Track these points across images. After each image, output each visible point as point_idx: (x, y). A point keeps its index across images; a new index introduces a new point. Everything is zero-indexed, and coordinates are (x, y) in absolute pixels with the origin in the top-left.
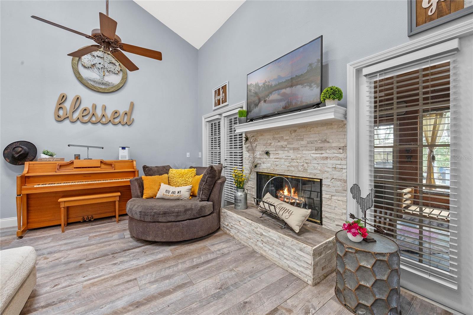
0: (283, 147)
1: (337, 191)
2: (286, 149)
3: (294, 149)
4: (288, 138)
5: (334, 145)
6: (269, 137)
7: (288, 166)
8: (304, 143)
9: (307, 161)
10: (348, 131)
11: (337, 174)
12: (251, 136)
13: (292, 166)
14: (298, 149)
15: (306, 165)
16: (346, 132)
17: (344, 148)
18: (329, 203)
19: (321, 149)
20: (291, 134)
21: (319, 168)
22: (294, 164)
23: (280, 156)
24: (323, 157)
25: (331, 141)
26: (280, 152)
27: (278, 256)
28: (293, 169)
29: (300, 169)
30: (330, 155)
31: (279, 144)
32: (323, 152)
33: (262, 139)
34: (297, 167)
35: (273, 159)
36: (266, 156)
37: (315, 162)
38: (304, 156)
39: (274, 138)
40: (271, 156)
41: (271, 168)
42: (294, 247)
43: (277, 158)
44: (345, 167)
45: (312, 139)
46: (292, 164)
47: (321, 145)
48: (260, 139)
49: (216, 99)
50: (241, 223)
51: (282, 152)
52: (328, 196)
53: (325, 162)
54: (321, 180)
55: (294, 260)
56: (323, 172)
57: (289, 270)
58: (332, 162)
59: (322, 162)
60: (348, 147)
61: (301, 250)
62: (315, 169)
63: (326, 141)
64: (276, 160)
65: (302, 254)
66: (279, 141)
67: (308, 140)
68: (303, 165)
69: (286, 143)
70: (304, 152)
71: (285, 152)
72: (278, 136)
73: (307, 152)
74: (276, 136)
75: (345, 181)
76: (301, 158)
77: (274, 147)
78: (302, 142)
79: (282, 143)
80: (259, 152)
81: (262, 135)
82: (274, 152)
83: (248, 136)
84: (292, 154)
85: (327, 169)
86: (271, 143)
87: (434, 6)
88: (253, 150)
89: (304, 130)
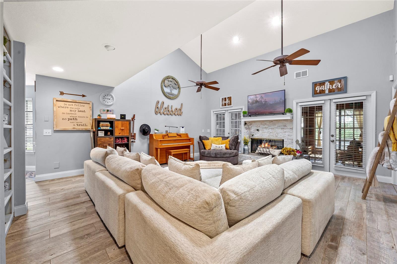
0: (266, 128)
1: (289, 143)
2: (268, 128)
3: (271, 128)
4: (269, 124)
5: (288, 127)
6: (258, 123)
7: (269, 135)
8: (276, 126)
9: (277, 133)
10: (294, 123)
11: (289, 137)
13: (270, 135)
14: (274, 129)
15: (277, 134)
16: (293, 123)
17: (292, 129)
19: (283, 128)
20: (270, 123)
21: (283, 135)
22: (271, 134)
23: (265, 131)
24: (284, 132)
25: (287, 126)
26: (264, 130)
28: (271, 136)
29: (274, 136)
30: (287, 131)
31: (264, 126)
32: (284, 130)
33: (255, 124)
34: (273, 135)
35: (261, 133)
36: (257, 131)
37: (281, 133)
38: (276, 131)
39: (261, 124)
40: (260, 131)
41: (260, 136)
43: (263, 132)
44: (292, 135)
45: (280, 125)
46: (270, 134)
49: (223, 102)
50: (251, 158)
51: (265, 130)
52: (286, 145)
53: (285, 133)
54: (283, 140)
56: (284, 137)
58: (288, 133)
59: (284, 133)
60: (294, 128)
62: (281, 136)
63: (285, 126)
64: (262, 133)
66: (264, 125)
67: (278, 125)
69: (267, 126)
70: (276, 130)
71: (267, 130)
72: (264, 123)
73: (277, 130)
74: (263, 123)
75: (293, 140)
76: (275, 132)
77: (261, 128)
78: (275, 126)
79: (266, 126)
80: (253, 130)
81: (254, 122)
82: (261, 130)
83: (247, 123)
84: (270, 131)
85: (286, 136)
86: (260, 126)
87: (319, 91)
88: (249, 129)
89: (276, 121)
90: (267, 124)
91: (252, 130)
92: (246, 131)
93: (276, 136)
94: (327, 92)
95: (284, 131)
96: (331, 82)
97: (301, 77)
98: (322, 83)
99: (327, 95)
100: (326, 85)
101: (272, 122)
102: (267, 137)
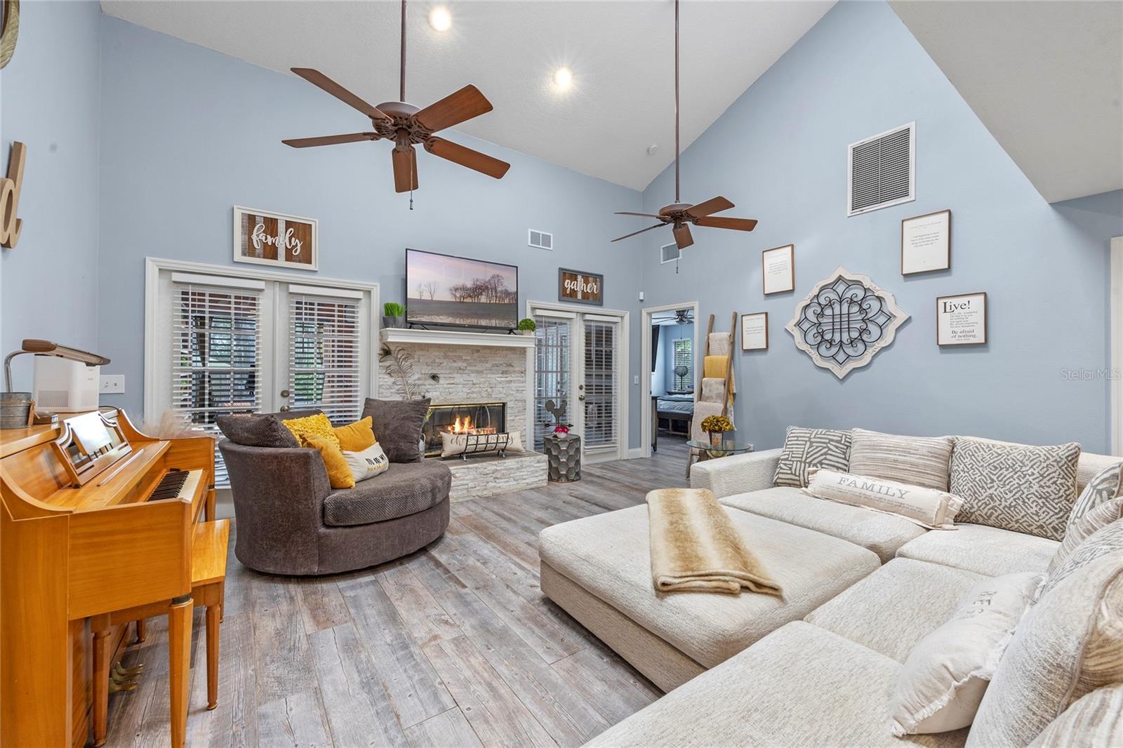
0: (460, 369)
2: (467, 372)
3: (478, 372)
4: (468, 358)
5: (517, 369)
6: (437, 354)
8: (489, 365)
9: (491, 386)
11: (519, 396)
12: (398, 349)
14: (482, 372)
15: (490, 390)
16: (526, 358)
17: (524, 372)
18: (512, 424)
19: (506, 372)
20: (473, 354)
21: (504, 392)
22: (475, 390)
23: (456, 381)
24: (508, 381)
25: (514, 365)
26: (455, 375)
27: (515, 483)
28: (475, 395)
29: (483, 394)
30: (515, 379)
31: (455, 365)
32: (508, 375)
33: (423, 355)
34: (480, 392)
35: (445, 386)
36: (432, 382)
37: (500, 386)
38: (489, 380)
39: (446, 357)
40: (441, 381)
41: (441, 398)
42: (532, 463)
43: (453, 384)
45: (497, 363)
46: (472, 390)
47: (505, 369)
48: (420, 355)
49: (254, 237)
51: (459, 375)
52: (512, 418)
53: (510, 385)
54: (504, 404)
55: (532, 475)
56: (507, 395)
57: (529, 487)
58: (515, 385)
59: (507, 385)
60: (527, 372)
61: (538, 462)
62: (500, 393)
63: (510, 365)
64: (449, 386)
65: (539, 465)
66: (455, 361)
67: (494, 362)
68: (487, 390)
69: (465, 364)
70: (489, 376)
71: (464, 375)
72: (453, 354)
73: (492, 376)
74: (450, 354)
76: (485, 382)
77: (446, 369)
78: (487, 365)
79: (460, 364)
80: (417, 374)
81: (422, 350)
82: (446, 375)
83: (392, 348)
84: (474, 378)
85: (512, 393)
86: (441, 363)
87: (569, 289)
88: (401, 372)
89: (488, 351)
90: (464, 358)
91: (413, 378)
92: (389, 380)
93: (489, 395)
94: (579, 296)
95: (507, 379)
96: (586, 277)
97: (541, 247)
98: (573, 275)
99: (578, 302)
100: (579, 280)
101: (478, 351)
102: (464, 399)
